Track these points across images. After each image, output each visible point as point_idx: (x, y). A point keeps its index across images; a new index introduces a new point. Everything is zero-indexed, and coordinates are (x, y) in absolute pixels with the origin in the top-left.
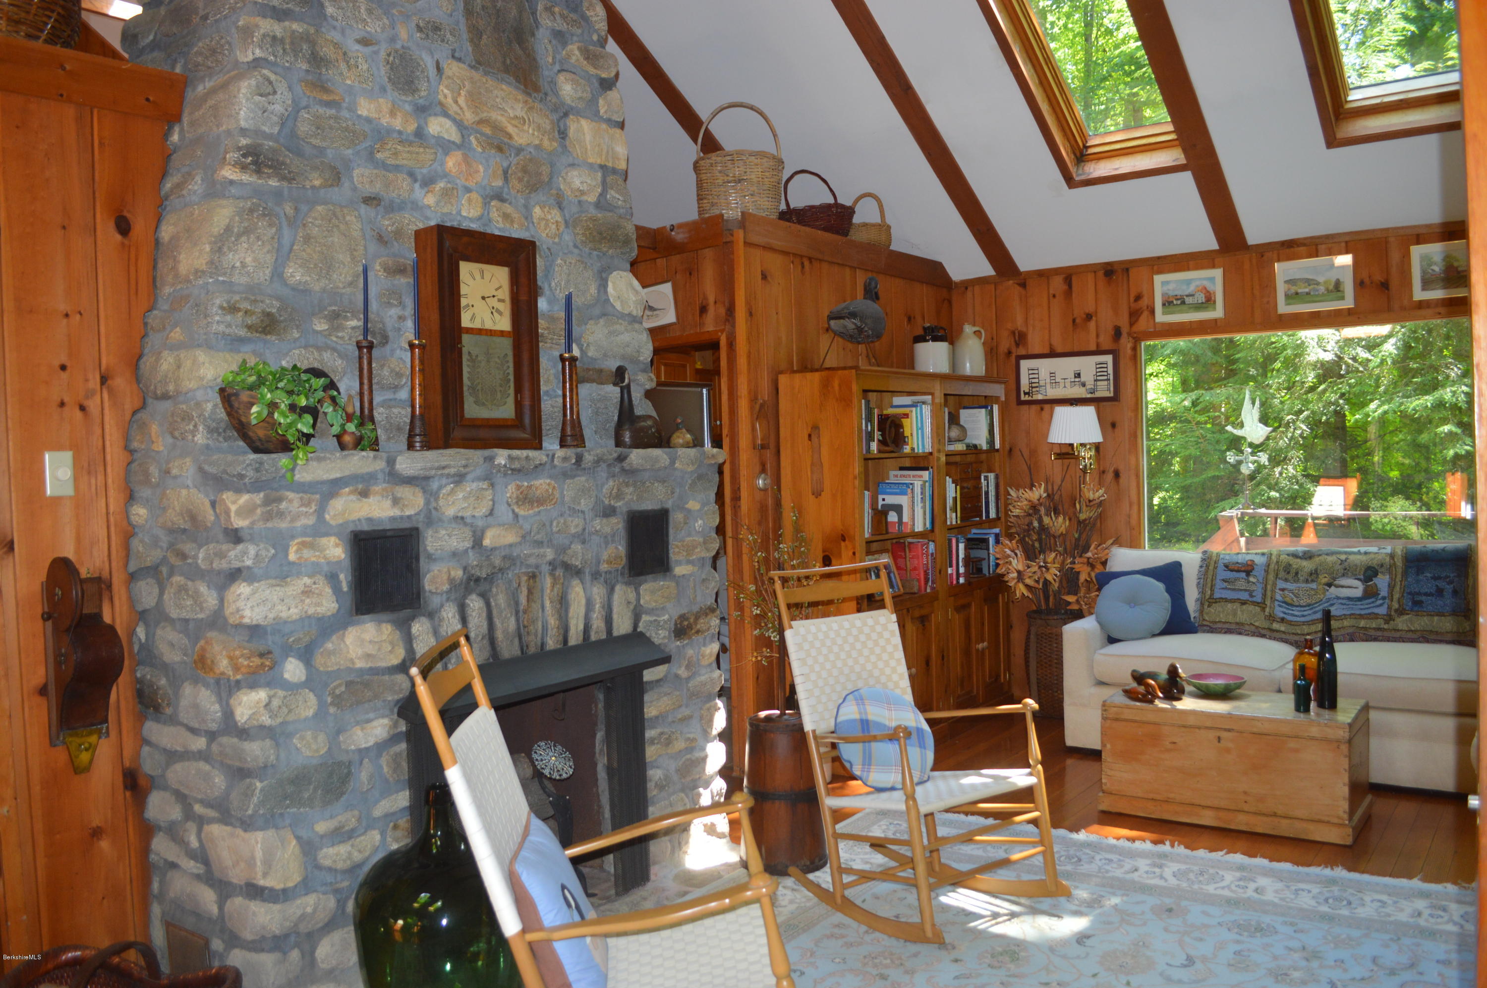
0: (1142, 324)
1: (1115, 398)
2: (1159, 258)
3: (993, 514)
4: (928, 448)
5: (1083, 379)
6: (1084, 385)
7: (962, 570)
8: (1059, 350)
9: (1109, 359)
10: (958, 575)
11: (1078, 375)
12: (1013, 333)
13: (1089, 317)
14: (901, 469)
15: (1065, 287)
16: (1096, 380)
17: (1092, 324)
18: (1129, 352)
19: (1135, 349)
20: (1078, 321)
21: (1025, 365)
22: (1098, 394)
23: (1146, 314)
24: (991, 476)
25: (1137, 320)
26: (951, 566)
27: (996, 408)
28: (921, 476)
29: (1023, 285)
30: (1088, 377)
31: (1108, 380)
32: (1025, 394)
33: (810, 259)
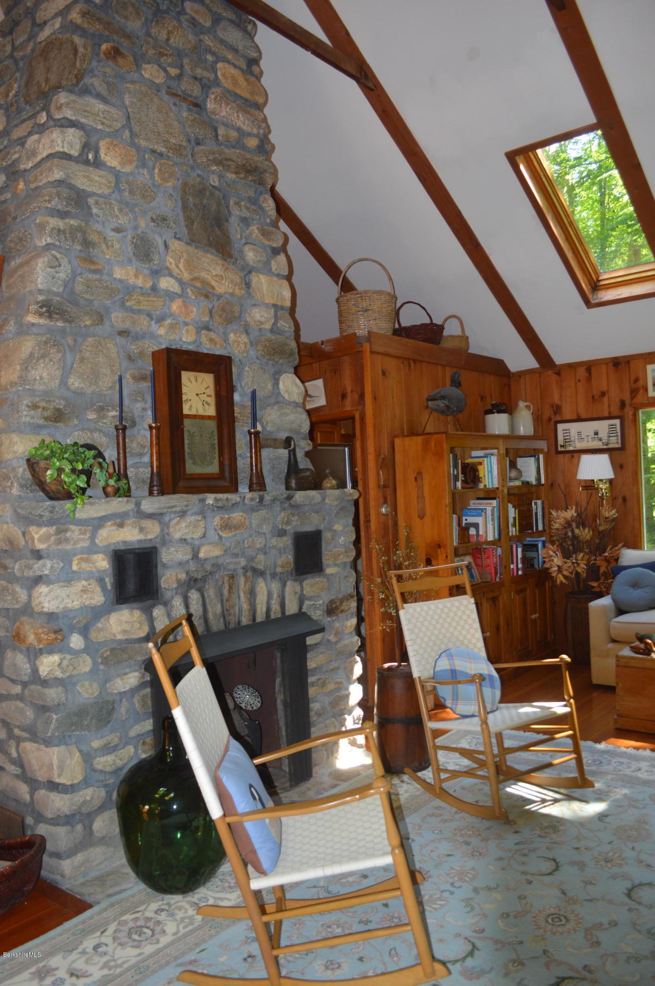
0: (639, 399)
1: (622, 448)
2: (650, 353)
3: (540, 528)
4: (496, 485)
5: (600, 435)
6: (600, 440)
7: (520, 566)
8: (584, 416)
9: (617, 422)
10: (518, 569)
11: (596, 433)
12: (552, 406)
13: (603, 394)
14: (478, 499)
15: (587, 375)
16: (609, 437)
17: (606, 399)
18: (631, 417)
19: (635, 415)
20: (596, 397)
21: (561, 427)
22: (610, 446)
23: (641, 391)
24: (539, 502)
25: (636, 396)
26: (513, 563)
27: (541, 456)
28: (491, 504)
29: (558, 374)
30: (603, 434)
31: (617, 436)
32: (561, 446)
33: (414, 361)
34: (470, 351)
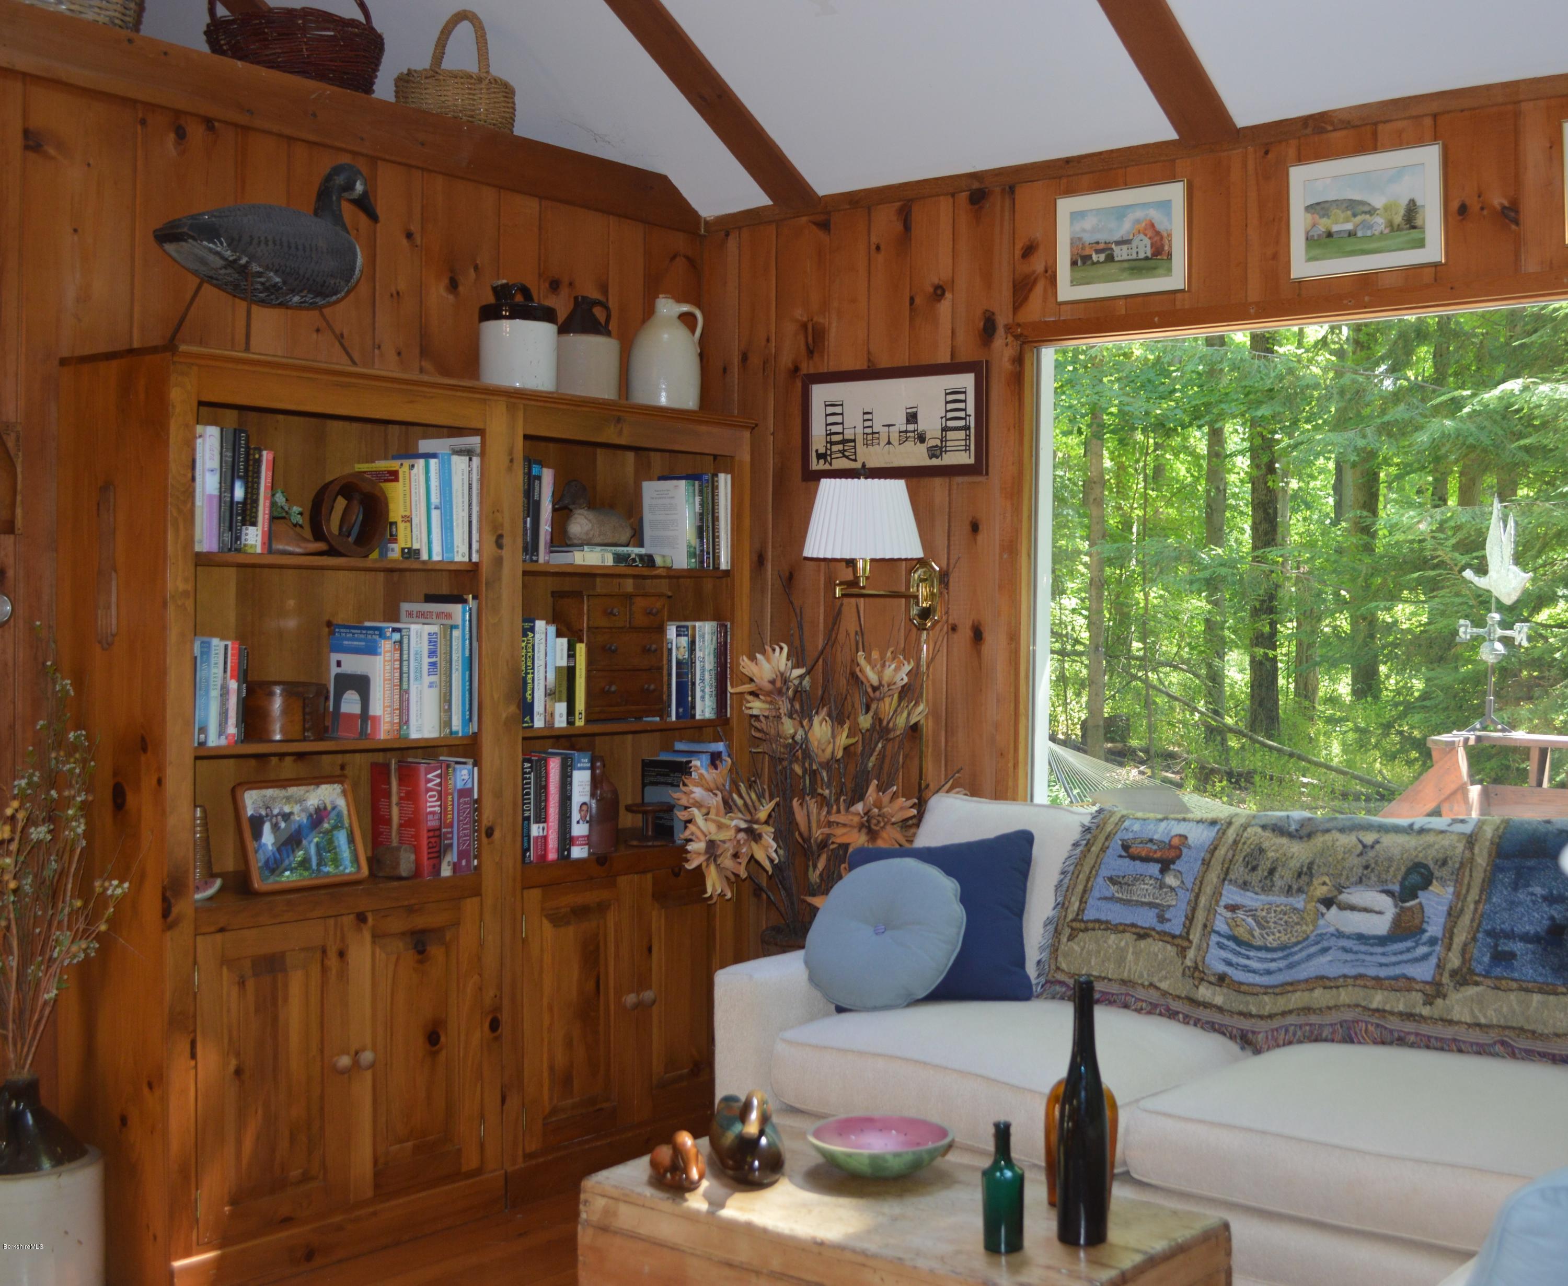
0: (1034, 310)
1: (978, 468)
2: (1068, 161)
3: (705, 708)
4: (460, 555)
5: (922, 425)
6: (922, 438)
7: (579, 829)
8: (884, 362)
9: (967, 381)
10: (566, 840)
11: (912, 418)
12: (804, 326)
13: (939, 292)
14: (430, 598)
15: (899, 227)
16: (945, 429)
17: (945, 307)
18: (1007, 365)
19: (1019, 360)
20: (918, 301)
21: (821, 394)
22: (949, 459)
23: (1039, 289)
24: (706, 630)
25: (1026, 298)
26: (541, 818)
27: (724, 481)
28: (449, 616)
29: (825, 226)
30: (930, 423)
31: (966, 428)
32: (820, 456)
33: (209, 123)
34: (519, 130)
